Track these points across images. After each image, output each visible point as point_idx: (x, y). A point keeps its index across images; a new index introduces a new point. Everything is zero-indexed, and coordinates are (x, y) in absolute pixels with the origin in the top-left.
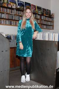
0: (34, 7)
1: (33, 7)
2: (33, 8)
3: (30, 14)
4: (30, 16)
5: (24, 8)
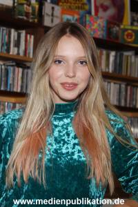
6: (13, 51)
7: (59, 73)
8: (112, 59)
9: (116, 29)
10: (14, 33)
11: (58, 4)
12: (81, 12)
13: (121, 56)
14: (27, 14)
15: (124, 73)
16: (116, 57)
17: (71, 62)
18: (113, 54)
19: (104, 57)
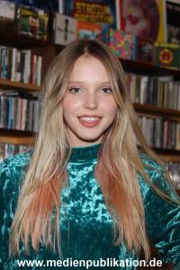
0: (146, 14)
1: (136, 13)
2: (134, 21)
3: (106, 104)
4: (105, 122)
5: (52, 17)
6: (15, 77)
7: (75, 104)
8: (143, 86)
9: (148, 47)
10: (16, 54)
11: (72, 16)
12: (103, 25)
13: (156, 82)
14: (33, 29)
15: (159, 105)
16: (148, 83)
17: (92, 90)
18: (144, 79)
19: (133, 84)
